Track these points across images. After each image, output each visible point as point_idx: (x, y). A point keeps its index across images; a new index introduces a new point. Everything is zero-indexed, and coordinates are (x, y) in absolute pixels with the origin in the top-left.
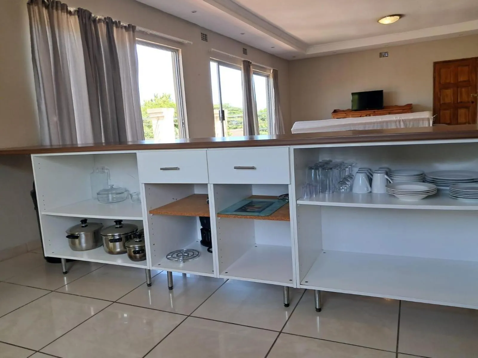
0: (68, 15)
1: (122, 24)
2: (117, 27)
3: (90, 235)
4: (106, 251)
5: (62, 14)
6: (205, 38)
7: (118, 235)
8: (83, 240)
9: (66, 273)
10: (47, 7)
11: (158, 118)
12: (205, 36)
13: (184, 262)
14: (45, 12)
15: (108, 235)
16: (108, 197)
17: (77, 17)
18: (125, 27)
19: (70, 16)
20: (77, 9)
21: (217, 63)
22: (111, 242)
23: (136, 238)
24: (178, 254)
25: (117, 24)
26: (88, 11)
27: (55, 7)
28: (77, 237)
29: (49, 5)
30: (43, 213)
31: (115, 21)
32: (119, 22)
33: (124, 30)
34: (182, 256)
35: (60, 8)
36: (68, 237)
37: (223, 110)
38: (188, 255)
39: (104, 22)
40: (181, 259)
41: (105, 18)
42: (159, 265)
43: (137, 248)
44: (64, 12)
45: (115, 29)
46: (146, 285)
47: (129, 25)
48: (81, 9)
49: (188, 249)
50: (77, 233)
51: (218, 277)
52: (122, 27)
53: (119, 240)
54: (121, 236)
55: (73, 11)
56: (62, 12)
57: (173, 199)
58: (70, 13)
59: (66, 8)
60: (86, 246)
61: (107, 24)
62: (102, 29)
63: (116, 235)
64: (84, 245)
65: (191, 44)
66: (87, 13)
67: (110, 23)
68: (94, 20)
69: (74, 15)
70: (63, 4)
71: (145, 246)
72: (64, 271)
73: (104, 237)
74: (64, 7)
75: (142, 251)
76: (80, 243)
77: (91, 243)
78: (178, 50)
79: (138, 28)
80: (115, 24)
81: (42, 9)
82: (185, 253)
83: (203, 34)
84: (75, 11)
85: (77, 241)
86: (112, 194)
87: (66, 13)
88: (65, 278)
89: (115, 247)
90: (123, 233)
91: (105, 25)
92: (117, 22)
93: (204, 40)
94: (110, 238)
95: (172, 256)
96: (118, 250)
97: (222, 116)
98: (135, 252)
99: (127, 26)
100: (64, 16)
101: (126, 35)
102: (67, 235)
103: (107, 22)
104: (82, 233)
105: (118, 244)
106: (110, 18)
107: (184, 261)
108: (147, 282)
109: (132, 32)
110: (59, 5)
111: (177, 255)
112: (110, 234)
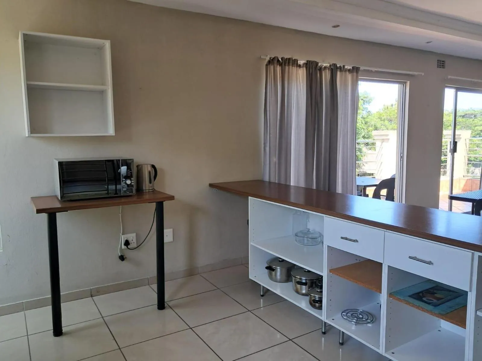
0: (298, 68)
1: (346, 67)
2: (341, 71)
3: (284, 271)
4: (294, 290)
5: (292, 68)
6: (442, 64)
7: (305, 279)
8: (278, 274)
9: (262, 296)
10: (281, 65)
11: (383, 141)
12: (442, 62)
13: (356, 325)
14: (279, 68)
15: (297, 277)
16: (304, 240)
17: (305, 68)
18: (349, 70)
19: (299, 68)
20: (306, 62)
21: (455, 90)
22: (298, 284)
23: (318, 288)
24: (354, 313)
25: (342, 69)
26: (315, 62)
27: (287, 64)
28: (273, 270)
29: (282, 63)
30: (252, 243)
31: (339, 67)
32: (344, 66)
33: (347, 73)
34: (357, 318)
35: (291, 64)
36: (267, 268)
37: (456, 141)
38: (362, 318)
39: (329, 69)
40: (355, 321)
41: (330, 66)
42: (333, 319)
43: (317, 298)
44: (294, 67)
45: (338, 73)
46: (320, 331)
47: (353, 67)
48: (310, 61)
49: (364, 311)
50: (274, 267)
51: (383, 354)
52: (346, 70)
53: (305, 284)
54: (308, 281)
55: (302, 64)
56: (292, 67)
57: (356, 260)
58: (300, 66)
59: (296, 63)
60: (280, 279)
61: (332, 70)
62: (326, 76)
63: (304, 279)
64: (278, 277)
65: (422, 75)
66: (314, 63)
67: (334, 69)
68: (320, 69)
69: (303, 67)
70: (294, 59)
71: (322, 298)
72: (262, 294)
73: (294, 278)
74: (294, 62)
75: (320, 301)
76: (276, 275)
77: (284, 278)
78: (406, 83)
79: (362, 68)
80: (339, 69)
81: (277, 67)
82: (360, 314)
83: (440, 61)
84: (304, 64)
85: (274, 273)
86: (307, 238)
87: (296, 68)
88: (262, 300)
89: (301, 289)
90: (309, 279)
91: (330, 71)
92: (342, 66)
93: (440, 67)
94: (298, 280)
95: (347, 314)
96: (304, 292)
97: (453, 147)
98: (315, 301)
99: (351, 68)
100: (294, 69)
101: (349, 76)
102: (267, 265)
103: (332, 68)
104: (278, 267)
105: (304, 287)
106: (335, 64)
107: (357, 323)
108: (322, 328)
109: (355, 74)
110: (291, 61)
111: (352, 315)
112: (298, 277)
